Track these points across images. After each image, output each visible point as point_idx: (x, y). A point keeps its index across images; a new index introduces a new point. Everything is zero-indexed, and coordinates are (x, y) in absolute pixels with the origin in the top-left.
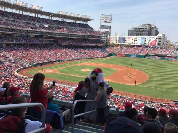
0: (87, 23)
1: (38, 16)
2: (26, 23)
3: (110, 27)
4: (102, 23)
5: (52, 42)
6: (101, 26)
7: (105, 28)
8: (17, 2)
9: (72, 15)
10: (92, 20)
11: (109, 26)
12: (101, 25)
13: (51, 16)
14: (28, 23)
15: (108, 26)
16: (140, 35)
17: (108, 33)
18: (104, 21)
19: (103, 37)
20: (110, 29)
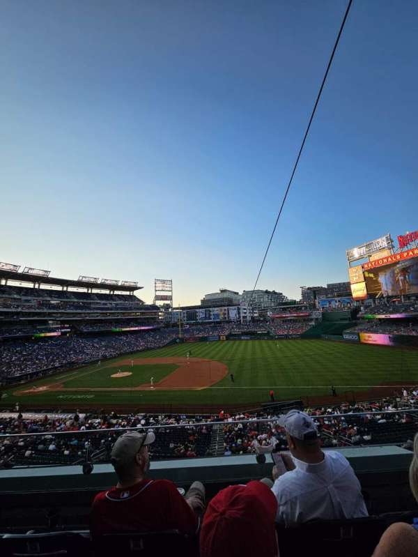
0: (133, 293)
1: (39, 286)
3: (171, 297)
4: (157, 292)
7: (163, 300)
10: (140, 288)
11: (169, 296)
12: (156, 295)
13: (67, 286)
15: (167, 296)
17: (167, 307)
18: (160, 289)
19: (160, 314)
20: (171, 299)
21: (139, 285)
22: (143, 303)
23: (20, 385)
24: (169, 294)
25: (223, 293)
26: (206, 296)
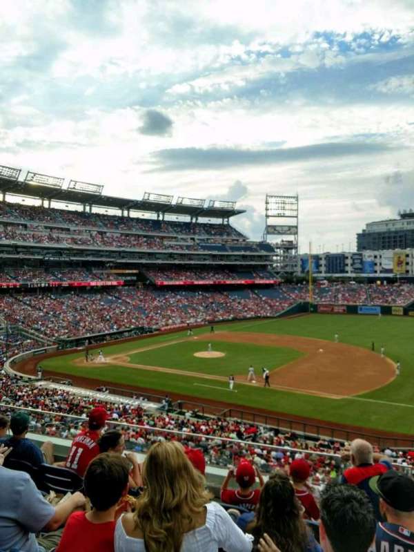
0: (228, 221)
1: (90, 209)
2: (58, 229)
3: (296, 227)
4: (270, 218)
5: (129, 278)
6: (268, 226)
7: (279, 233)
8: (35, 178)
9: (187, 202)
10: (240, 212)
11: (293, 227)
12: (269, 224)
13: (128, 209)
14: (62, 229)
15: (290, 227)
16: (389, 248)
17: (289, 246)
18: (275, 213)
19: (275, 258)
20: (296, 233)
21: (237, 207)
22: (245, 238)
23: (76, 351)
24: (292, 222)
25: (405, 221)
26: (367, 225)
